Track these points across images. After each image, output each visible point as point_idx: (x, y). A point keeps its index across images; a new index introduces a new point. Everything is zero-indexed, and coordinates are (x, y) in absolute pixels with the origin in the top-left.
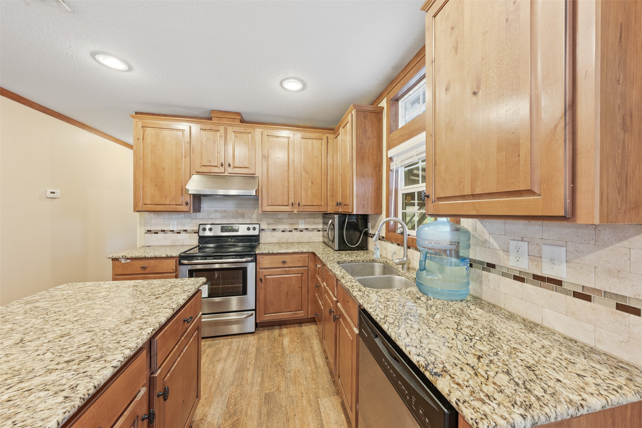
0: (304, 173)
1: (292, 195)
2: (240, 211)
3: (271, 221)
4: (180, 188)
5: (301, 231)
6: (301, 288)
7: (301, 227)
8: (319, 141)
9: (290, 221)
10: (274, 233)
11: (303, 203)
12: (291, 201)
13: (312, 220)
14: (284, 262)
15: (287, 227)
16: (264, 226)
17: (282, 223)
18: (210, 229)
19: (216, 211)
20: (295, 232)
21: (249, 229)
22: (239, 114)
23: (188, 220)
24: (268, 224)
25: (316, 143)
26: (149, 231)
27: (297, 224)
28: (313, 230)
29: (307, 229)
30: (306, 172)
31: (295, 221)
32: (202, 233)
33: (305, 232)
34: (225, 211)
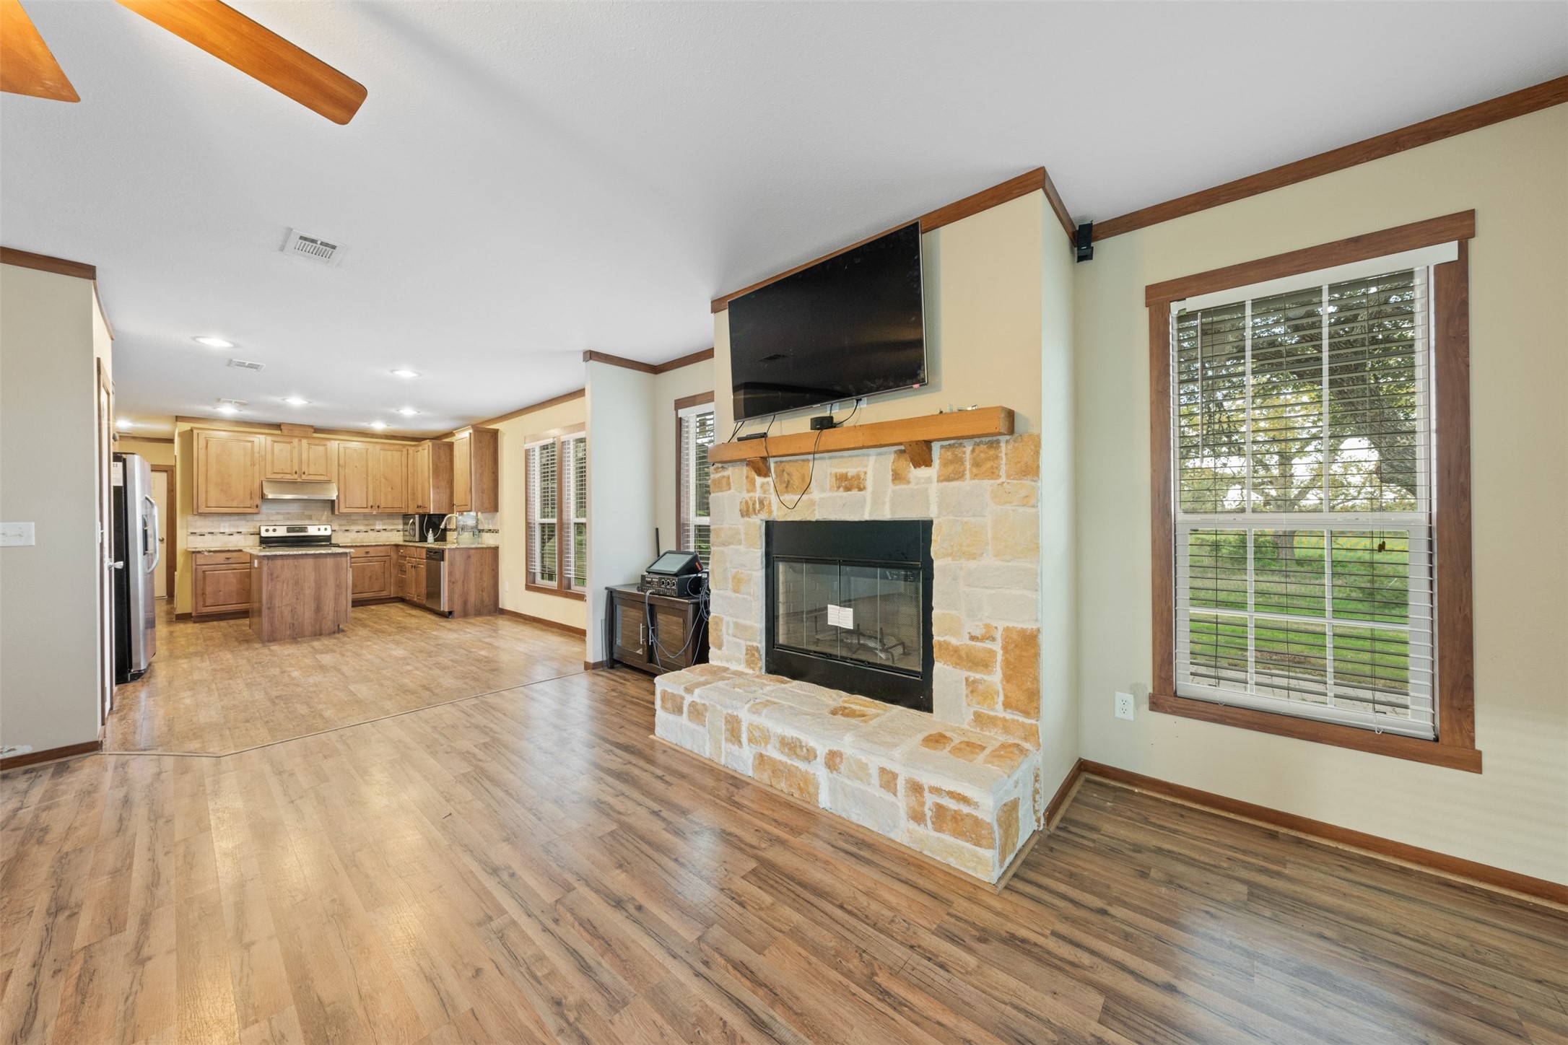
0: (383, 480)
1: (371, 498)
2: (307, 513)
3: (343, 522)
4: (249, 492)
5: (379, 531)
6: (384, 573)
7: (378, 527)
8: (399, 453)
9: (366, 522)
10: (347, 534)
11: (383, 505)
12: (370, 504)
13: (391, 521)
14: (367, 553)
15: (362, 528)
16: (336, 528)
17: (357, 524)
18: (274, 530)
19: (278, 513)
20: (371, 533)
21: (319, 529)
22: (312, 427)
23: (244, 522)
24: (340, 525)
25: (397, 454)
26: (193, 533)
27: (374, 525)
28: (392, 530)
29: (385, 530)
30: (386, 478)
31: (371, 522)
32: (264, 534)
33: (383, 532)
34: (289, 513)
